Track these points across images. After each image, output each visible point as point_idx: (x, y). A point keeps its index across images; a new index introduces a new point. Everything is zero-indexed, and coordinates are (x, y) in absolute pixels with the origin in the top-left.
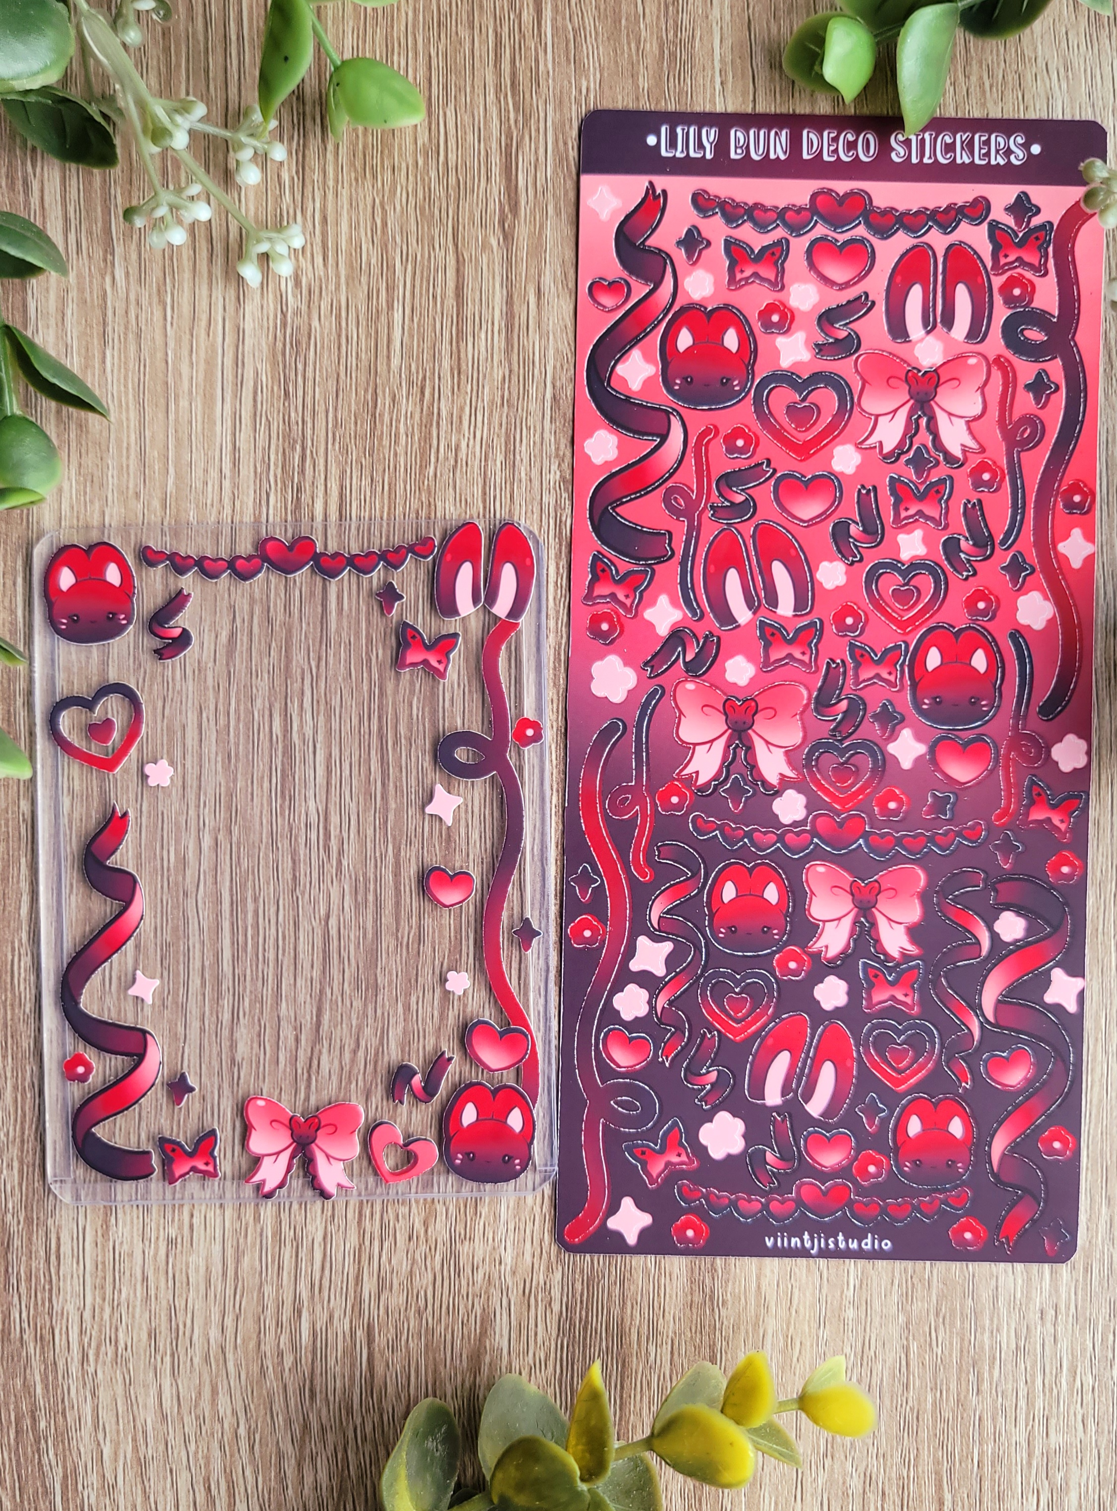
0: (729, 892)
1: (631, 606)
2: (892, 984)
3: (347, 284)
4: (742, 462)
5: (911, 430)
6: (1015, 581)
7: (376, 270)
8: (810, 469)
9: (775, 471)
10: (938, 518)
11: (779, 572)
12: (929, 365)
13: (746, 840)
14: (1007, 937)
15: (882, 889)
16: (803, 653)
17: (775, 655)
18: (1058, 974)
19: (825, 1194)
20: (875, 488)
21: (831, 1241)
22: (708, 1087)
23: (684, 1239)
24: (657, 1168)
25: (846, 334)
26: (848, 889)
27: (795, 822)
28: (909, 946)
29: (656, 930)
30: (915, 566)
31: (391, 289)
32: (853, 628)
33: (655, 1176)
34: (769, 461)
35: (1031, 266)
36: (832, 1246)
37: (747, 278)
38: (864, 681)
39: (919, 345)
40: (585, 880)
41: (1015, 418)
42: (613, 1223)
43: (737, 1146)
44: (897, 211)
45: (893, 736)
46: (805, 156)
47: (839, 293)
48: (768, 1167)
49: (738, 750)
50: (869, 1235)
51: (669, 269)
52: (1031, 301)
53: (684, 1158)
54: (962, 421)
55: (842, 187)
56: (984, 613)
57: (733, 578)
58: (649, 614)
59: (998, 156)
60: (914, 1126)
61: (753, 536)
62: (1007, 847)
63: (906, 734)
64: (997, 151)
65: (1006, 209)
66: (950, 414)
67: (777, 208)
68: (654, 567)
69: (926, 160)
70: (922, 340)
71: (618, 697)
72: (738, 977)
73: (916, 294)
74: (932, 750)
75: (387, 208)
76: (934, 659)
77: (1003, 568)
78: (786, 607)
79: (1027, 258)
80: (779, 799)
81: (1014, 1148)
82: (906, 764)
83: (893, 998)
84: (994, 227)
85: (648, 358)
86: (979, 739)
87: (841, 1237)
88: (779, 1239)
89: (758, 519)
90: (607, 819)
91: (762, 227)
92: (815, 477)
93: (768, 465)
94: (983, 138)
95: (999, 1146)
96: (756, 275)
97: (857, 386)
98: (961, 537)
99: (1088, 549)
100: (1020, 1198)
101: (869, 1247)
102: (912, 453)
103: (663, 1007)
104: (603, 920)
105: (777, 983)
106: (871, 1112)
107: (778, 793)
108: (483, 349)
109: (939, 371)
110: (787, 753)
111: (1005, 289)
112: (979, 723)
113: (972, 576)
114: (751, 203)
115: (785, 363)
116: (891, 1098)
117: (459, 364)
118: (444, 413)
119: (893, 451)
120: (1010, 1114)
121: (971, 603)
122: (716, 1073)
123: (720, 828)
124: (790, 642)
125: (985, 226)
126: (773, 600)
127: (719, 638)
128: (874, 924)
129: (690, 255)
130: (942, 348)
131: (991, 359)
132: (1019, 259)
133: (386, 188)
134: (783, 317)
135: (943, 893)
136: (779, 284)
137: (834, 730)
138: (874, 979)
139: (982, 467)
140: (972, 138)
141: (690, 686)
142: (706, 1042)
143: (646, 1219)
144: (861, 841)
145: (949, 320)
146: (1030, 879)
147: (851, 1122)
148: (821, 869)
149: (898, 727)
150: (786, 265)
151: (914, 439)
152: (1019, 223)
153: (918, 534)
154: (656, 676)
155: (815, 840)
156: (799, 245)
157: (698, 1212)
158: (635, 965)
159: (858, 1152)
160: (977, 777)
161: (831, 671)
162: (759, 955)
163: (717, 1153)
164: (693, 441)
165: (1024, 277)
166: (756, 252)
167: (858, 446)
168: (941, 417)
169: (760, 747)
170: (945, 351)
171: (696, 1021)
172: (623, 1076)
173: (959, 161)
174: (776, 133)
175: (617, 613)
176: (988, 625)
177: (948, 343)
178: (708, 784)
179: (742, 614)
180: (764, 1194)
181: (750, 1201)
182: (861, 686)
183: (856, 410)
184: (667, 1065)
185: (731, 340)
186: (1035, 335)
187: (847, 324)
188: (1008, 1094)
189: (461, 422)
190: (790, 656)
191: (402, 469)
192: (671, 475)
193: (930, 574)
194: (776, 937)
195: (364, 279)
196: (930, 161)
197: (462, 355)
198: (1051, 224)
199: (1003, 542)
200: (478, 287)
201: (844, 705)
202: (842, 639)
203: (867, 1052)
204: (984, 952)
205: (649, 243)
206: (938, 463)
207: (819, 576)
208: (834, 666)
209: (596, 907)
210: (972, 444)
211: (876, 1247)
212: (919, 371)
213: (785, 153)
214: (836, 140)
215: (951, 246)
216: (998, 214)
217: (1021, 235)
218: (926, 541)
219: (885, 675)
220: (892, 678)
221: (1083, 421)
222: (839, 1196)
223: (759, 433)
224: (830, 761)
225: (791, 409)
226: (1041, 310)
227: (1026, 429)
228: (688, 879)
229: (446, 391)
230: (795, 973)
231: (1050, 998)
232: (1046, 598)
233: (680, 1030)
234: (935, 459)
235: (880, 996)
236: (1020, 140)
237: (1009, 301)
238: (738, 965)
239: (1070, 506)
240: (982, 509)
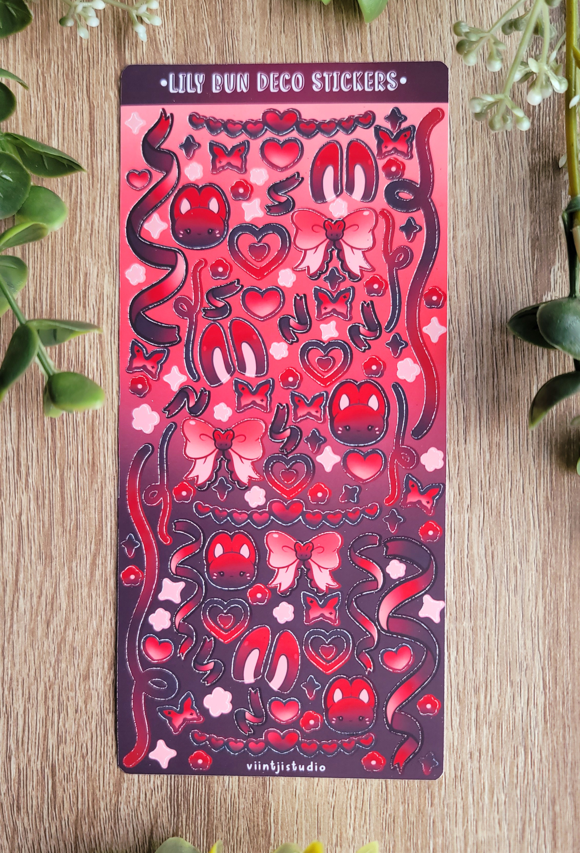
0: (219, 550)
1: (156, 373)
2: (322, 607)
3: (23, 124)
4: (221, 282)
5: (327, 259)
6: (395, 352)
7: (40, 115)
8: (264, 285)
9: (242, 286)
10: (345, 313)
11: (246, 349)
12: (338, 217)
13: (228, 518)
14: (394, 576)
15: (315, 547)
16: (262, 401)
17: (244, 403)
18: (427, 599)
19: (283, 737)
20: (305, 295)
21: (288, 766)
22: (209, 672)
23: (196, 765)
24: (178, 722)
25: (286, 199)
26: (293, 548)
27: (258, 506)
28: (331, 583)
29: (174, 575)
30: (332, 344)
31: (49, 126)
32: (293, 384)
33: (177, 727)
34: (238, 280)
35: (402, 153)
36: (288, 769)
37: (223, 167)
38: (301, 417)
39: (332, 204)
40: (131, 544)
41: (394, 248)
42: (152, 756)
43: (227, 708)
44: (317, 121)
45: (319, 451)
46: (259, 89)
47: (281, 173)
48: (247, 721)
49: (222, 462)
50: (312, 763)
51: (175, 163)
52: (403, 174)
53: (195, 716)
54: (360, 252)
55: (282, 107)
56: (376, 372)
57: (217, 353)
58: (166, 378)
59: (380, 86)
60: (338, 695)
61: (230, 328)
62: (393, 519)
63: (328, 449)
64: (379, 83)
65: (385, 118)
66: (352, 247)
67: (242, 122)
68: (169, 348)
69: (335, 90)
70: (334, 201)
71: (148, 430)
72: (226, 603)
73: (329, 172)
74: (345, 459)
75: (45, 75)
76: (344, 402)
77: (387, 344)
78: (251, 372)
79: (400, 148)
80: (248, 492)
81: (401, 708)
82: (328, 469)
83: (322, 615)
84: (378, 130)
85: (163, 218)
86: (374, 451)
87: (294, 764)
88: (256, 765)
89: (232, 317)
90: (143, 506)
91: (232, 134)
92: (267, 290)
93: (238, 283)
94: (370, 75)
95: (391, 708)
96: (229, 164)
97: (293, 231)
98: (360, 325)
99: (442, 330)
100: (406, 739)
101: (312, 770)
102: (328, 273)
103: (180, 623)
104: (142, 569)
105: (249, 606)
106: (311, 686)
107: (248, 488)
108: (107, 162)
109: (345, 220)
110: (253, 463)
111: (386, 167)
112: (374, 442)
113: (368, 349)
114: (225, 120)
115: (248, 218)
116: (323, 679)
117: (93, 172)
118: (84, 202)
119: (316, 272)
120: (398, 687)
121: (367, 366)
122: (213, 663)
123: (212, 511)
124: (254, 394)
125: (372, 129)
126: (243, 367)
127: (209, 392)
128: (310, 570)
129: (188, 153)
130: (347, 206)
131: (378, 211)
132: (394, 149)
133: (45, 63)
134: (246, 189)
135: (353, 549)
136: (243, 169)
137: (282, 448)
138: (311, 604)
139: (374, 280)
140: (363, 76)
141: (192, 423)
142: (206, 645)
143: (173, 753)
144: (301, 517)
145: (350, 188)
146: (408, 539)
147: (298, 693)
148: (276, 536)
149: (322, 446)
150: (248, 157)
151: (330, 264)
152: (394, 126)
153: (333, 324)
154: (171, 417)
155: (272, 517)
156: (256, 144)
157: (204, 748)
158: (162, 597)
159: (303, 711)
160: (374, 476)
161: (280, 411)
162: (238, 590)
163: (215, 713)
164: (191, 269)
165: (398, 160)
166: (229, 150)
167: (294, 270)
168: (347, 250)
169: (236, 459)
170: (349, 208)
171: (200, 631)
172: (156, 665)
173: (355, 89)
174: (241, 76)
175: (147, 378)
176: (379, 381)
177: (351, 202)
178: (204, 483)
179: (224, 377)
180: (245, 738)
181: (236, 742)
182: (299, 420)
183: (293, 247)
184: (183, 658)
185: (214, 205)
186: (406, 195)
187: (286, 193)
188: (396, 674)
189: (94, 207)
190: (254, 403)
191: (60, 237)
192: (179, 291)
193: (341, 348)
194: (249, 578)
195: (33, 121)
196: (337, 90)
197: (95, 166)
198: (414, 127)
199: (387, 328)
200: (103, 123)
201: (288, 432)
202: (285, 391)
203: (307, 649)
204: (380, 586)
205: (163, 146)
206: (345, 278)
207: (271, 351)
208: (281, 408)
209: (138, 560)
210: (366, 266)
211: (316, 769)
212: (332, 220)
213: (246, 88)
214: (278, 79)
215: (351, 142)
216: (380, 121)
217: (395, 134)
218: (337, 328)
219: (314, 413)
220: (318, 415)
221: (438, 249)
222: (292, 738)
223: (232, 263)
224: (281, 468)
225: (252, 248)
226: (409, 180)
227: (401, 255)
228: (193, 543)
229: (85, 188)
230: (261, 600)
231: (422, 614)
232: (415, 362)
233: (190, 636)
234: (342, 276)
235: (314, 614)
236: (393, 75)
237: (389, 174)
238: (225, 596)
239: (430, 303)
240: (373, 307)
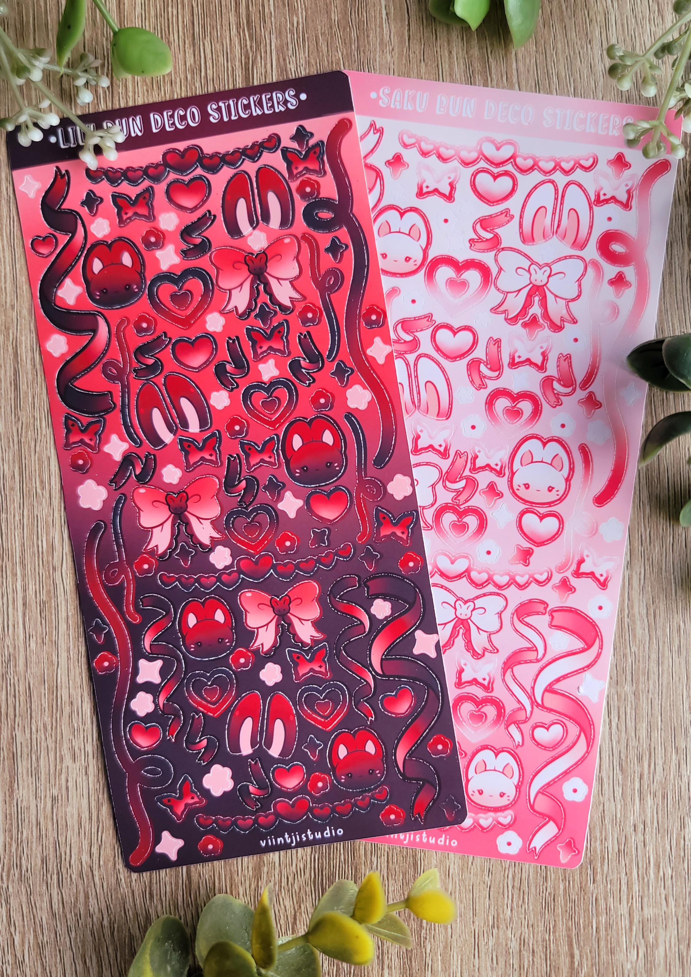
0: (192, 620)
1: (95, 445)
2: (310, 661)
4: (148, 338)
5: (254, 295)
6: (341, 380)
8: (193, 334)
9: (170, 339)
10: (282, 349)
11: (186, 404)
12: (259, 250)
13: (196, 584)
14: (380, 616)
15: (292, 600)
16: (211, 455)
17: (192, 461)
18: (419, 634)
19: (293, 805)
20: (237, 337)
21: (303, 836)
22: (203, 750)
23: (207, 851)
24: (180, 809)
25: (200, 240)
26: (269, 604)
27: (226, 566)
28: (316, 634)
29: (150, 654)
30: (274, 383)
32: (240, 432)
33: (180, 814)
34: (165, 333)
35: (314, 171)
36: (304, 839)
37: (129, 218)
38: (254, 465)
39: (250, 237)
40: (98, 629)
41: (323, 272)
42: (159, 849)
43: (229, 785)
44: (220, 153)
45: (280, 498)
46: (155, 131)
47: (192, 214)
48: (252, 795)
49: (180, 526)
50: (328, 828)
51: (79, 222)
52: (319, 193)
53: (196, 799)
54: (288, 282)
55: (181, 146)
56: (325, 406)
57: (156, 414)
58: (107, 449)
59: (280, 106)
60: (342, 752)
61: (164, 385)
62: (369, 556)
63: (288, 495)
64: (278, 103)
65: (291, 139)
66: (278, 279)
67: (142, 167)
68: (105, 416)
69: (233, 118)
70: (251, 235)
71: (97, 506)
72: (208, 674)
73: (242, 205)
74: (307, 502)
76: (297, 442)
77: (332, 374)
78: (194, 427)
79: (311, 167)
80: (213, 553)
81: (411, 754)
82: (292, 515)
83: (312, 670)
84: (285, 152)
85: (76, 282)
86: (337, 488)
87: (309, 832)
88: (269, 841)
89: (166, 373)
90: (105, 587)
91: (134, 182)
92: (197, 338)
93: (166, 337)
94: (268, 97)
95: (401, 755)
96: (136, 214)
97: (213, 272)
98: (300, 359)
99: (387, 349)
100: (422, 786)
101: (329, 835)
102: (258, 310)
103: (164, 704)
104: (114, 653)
105: (234, 673)
106: (313, 747)
107: (211, 550)
109: (266, 252)
110: (212, 523)
111: (301, 189)
112: (336, 478)
113: (312, 383)
114: (124, 168)
115: (164, 267)
116: (323, 736)
119: (245, 311)
120: (404, 732)
121: (315, 400)
122: (206, 740)
123: (178, 579)
124: (201, 449)
125: (279, 152)
126: (185, 423)
127: (154, 455)
128: (290, 624)
129: (91, 210)
130: (265, 237)
131: (299, 236)
132: (306, 169)
134: (157, 237)
135: (332, 594)
136: (151, 217)
137: (240, 502)
138: (298, 660)
139: (306, 309)
140: (261, 98)
141: (142, 491)
142: (195, 722)
143: (180, 843)
144: (272, 570)
145: (266, 217)
146: (388, 575)
147: (300, 756)
148: (249, 594)
149: (282, 491)
150: (154, 204)
151: (258, 301)
152: (301, 145)
153: (271, 362)
154: (119, 488)
155: (242, 576)
156: (160, 188)
157: (212, 832)
158: (140, 680)
159: (309, 774)
160: (341, 514)
161: (231, 463)
162: (219, 658)
163: (217, 793)
164: (114, 330)
165: (311, 179)
166: (134, 199)
167: (222, 313)
168: (273, 283)
169: (194, 521)
170: (268, 239)
171: (187, 709)
172: (146, 753)
173: (254, 114)
174: (133, 119)
175: (87, 452)
176: (330, 413)
177: (269, 232)
178: (165, 553)
179: (167, 437)
180: (253, 813)
181: (245, 820)
182: (253, 469)
183: (216, 288)
184: (173, 740)
185: (127, 259)
186: (326, 215)
187: (200, 233)
188: (400, 719)
190: (203, 459)
192: (104, 354)
193: (284, 386)
194: (228, 644)
196: (236, 118)
198: (322, 142)
199: (329, 356)
201: (244, 483)
202: (233, 440)
203: (302, 708)
204: (367, 630)
205: (63, 207)
206: (276, 312)
207: (212, 402)
208: (233, 459)
209: (109, 645)
210: (296, 295)
211: (334, 834)
212: (252, 254)
213: (141, 131)
214: (172, 116)
215: (259, 169)
216: (286, 142)
217: (304, 153)
218: (277, 366)
219: (267, 459)
220: (272, 460)
221: (368, 265)
222: (302, 806)
223: (156, 317)
224: (242, 522)
225: (174, 297)
226: (326, 198)
227: (331, 278)
228: (164, 617)
230: (245, 665)
231: (416, 651)
232: (364, 388)
233: (177, 716)
234: (273, 310)
235: (303, 670)
236: (292, 93)
237: (304, 196)
238: (206, 666)
239: (370, 323)
240: (311, 338)
